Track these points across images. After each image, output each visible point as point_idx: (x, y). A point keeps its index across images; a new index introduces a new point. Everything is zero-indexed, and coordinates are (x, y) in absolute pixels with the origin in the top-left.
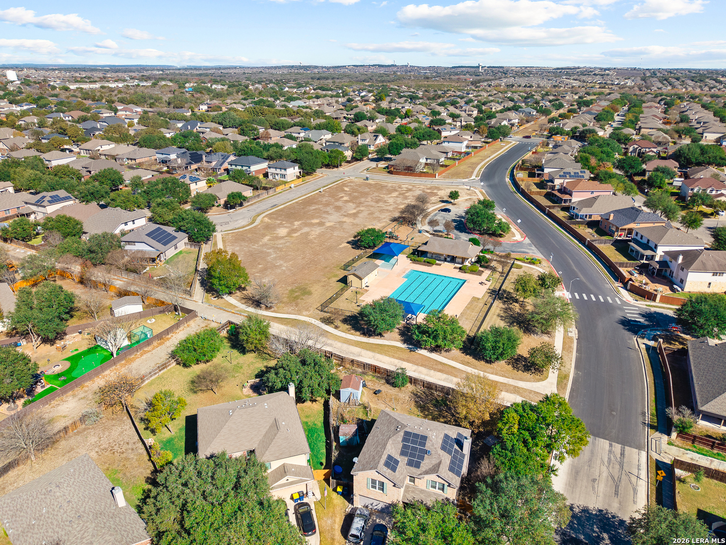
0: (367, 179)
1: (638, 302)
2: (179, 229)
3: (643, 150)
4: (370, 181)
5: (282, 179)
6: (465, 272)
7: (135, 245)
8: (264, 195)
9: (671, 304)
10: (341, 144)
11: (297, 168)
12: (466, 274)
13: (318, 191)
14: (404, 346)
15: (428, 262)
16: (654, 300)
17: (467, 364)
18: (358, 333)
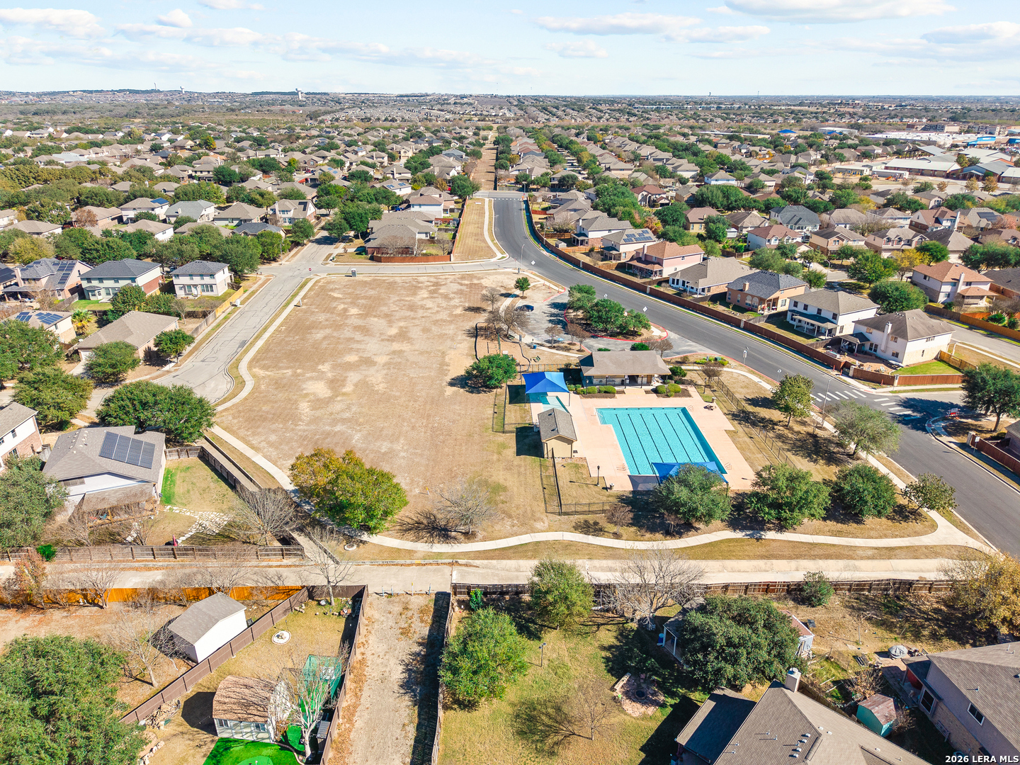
0: (354, 274)
1: (877, 390)
2: (142, 427)
3: (653, 197)
4: (358, 278)
5: (206, 294)
6: (668, 396)
7: (83, 483)
8: (203, 327)
9: (908, 385)
10: (245, 221)
11: (226, 270)
12: (671, 399)
13: (291, 307)
14: (739, 535)
15: (605, 392)
16: (892, 384)
17: (839, 534)
18: (659, 535)
